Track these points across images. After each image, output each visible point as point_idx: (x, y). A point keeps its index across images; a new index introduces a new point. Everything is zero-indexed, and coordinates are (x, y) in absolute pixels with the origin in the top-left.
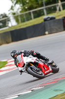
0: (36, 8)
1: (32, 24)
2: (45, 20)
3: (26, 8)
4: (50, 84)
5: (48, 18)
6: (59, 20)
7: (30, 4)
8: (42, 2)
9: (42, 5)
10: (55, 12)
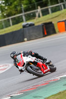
0: (15, 15)
1: (11, 31)
2: (24, 27)
3: (5, 14)
4: (29, 91)
5: (27, 24)
6: (38, 26)
7: (9, 11)
8: (21, 9)
9: (21, 12)
10: (34, 19)
